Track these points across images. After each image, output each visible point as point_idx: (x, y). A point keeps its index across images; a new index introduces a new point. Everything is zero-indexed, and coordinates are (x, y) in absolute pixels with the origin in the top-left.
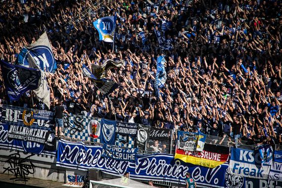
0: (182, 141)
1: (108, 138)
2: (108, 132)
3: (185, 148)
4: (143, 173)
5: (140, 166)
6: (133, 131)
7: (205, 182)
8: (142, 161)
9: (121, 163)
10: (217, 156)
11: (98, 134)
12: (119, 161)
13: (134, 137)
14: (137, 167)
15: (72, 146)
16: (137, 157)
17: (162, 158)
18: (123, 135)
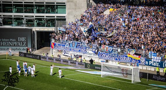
0: (129, 51)
1: (111, 51)
2: (110, 49)
3: (130, 53)
4: (119, 60)
5: (119, 58)
6: (117, 49)
7: (135, 62)
8: (119, 57)
9: (114, 57)
10: (138, 56)
11: (108, 50)
12: (113, 57)
13: (117, 50)
14: (118, 58)
15: (102, 53)
16: (118, 56)
17: (124, 56)
18: (114, 50)
